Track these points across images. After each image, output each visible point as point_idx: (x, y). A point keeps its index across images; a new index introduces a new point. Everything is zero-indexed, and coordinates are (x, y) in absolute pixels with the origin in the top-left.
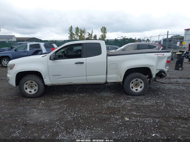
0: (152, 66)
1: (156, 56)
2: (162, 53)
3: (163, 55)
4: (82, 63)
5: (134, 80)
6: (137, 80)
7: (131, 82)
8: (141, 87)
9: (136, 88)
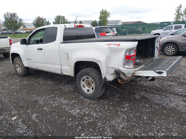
0: (100, 61)
4: (41, 49)
5: (84, 77)
6: (88, 78)
7: (82, 79)
8: (93, 89)
9: (88, 88)
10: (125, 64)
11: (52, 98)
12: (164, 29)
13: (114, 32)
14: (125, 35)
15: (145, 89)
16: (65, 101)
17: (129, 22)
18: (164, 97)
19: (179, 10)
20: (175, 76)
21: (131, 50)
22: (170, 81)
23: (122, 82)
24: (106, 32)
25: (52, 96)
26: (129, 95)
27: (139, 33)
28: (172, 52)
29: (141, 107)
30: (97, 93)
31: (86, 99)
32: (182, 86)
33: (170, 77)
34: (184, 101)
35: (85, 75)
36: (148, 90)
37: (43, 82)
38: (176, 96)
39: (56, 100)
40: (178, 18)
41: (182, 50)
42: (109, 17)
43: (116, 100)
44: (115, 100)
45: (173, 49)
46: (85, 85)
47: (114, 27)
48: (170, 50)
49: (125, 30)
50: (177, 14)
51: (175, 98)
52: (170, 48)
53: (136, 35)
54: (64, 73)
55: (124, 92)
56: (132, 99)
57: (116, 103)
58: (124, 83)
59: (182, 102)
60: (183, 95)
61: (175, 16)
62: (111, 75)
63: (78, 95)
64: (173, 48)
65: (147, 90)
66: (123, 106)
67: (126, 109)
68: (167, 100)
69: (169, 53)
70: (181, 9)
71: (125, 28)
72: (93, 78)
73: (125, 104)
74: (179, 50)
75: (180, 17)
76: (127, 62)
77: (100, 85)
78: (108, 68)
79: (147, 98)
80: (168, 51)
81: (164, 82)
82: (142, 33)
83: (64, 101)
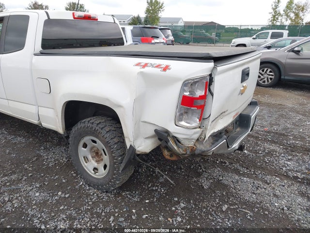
0: (120, 106)
1: (138, 69)
2: (164, 62)
3: (166, 68)
5: (87, 139)
6: (94, 142)
7: (81, 144)
8: (105, 167)
9: (95, 165)
10: (179, 117)
11: (12, 182)
12: (254, 37)
13: (167, 37)
14: (188, 43)
15: (222, 162)
16: (40, 192)
17: (196, 22)
18: (260, 183)
19: (276, 7)
20: (277, 130)
21: (195, 83)
22: (269, 140)
23: (171, 156)
24: (152, 37)
25: (14, 177)
26: (189, 176)
27: (211, 41)
28: (270, 80)
29: (213, 213)
30: (113, 178)
31: (89, 189)
32: (294, 153)
33: (268, 132)
34: (303, 194)
35: (87, 134)
36: (228, 164)
37: (6, 138)
38: (286, 181)
39: (18, 190)
40: (274, 20)
41: (286, 78)
42: (162, 12)
43: (159, 190)
44: (156, 190)
45: (271, 74)
46: (90, 157)
47: (169, 29)
48: (266, 75)
49: (187, 35)
50: (273, 13)
51: (284, 186)
52: (266, 72)
53: (205, 45)
54: (45, 125)
55: (178, 168)
56: (194, 189)
57: (158, 200)
58: (177, 159)
59: (300, 199)
60: (297, 177)
61: (270, 17)
62: (146, 138)
63: (75, 178)
64: (270, 72)
65: (226, 163)
66: (173, 209)
67: (179, 219)
68: (267, 192)
69: (264, 82)
70: (279, 5)
71: (188, 32)
72: (106, 144)
73: (178, 202)
74: (282, 77)
75: (277, 19)
76: (186, 113)
77: (122, 160)
78: (139, 122)
79: (225, 187)
80: (262, 77)
81: (257, 143)
82: (217, 42)
83: (37, 194)
